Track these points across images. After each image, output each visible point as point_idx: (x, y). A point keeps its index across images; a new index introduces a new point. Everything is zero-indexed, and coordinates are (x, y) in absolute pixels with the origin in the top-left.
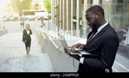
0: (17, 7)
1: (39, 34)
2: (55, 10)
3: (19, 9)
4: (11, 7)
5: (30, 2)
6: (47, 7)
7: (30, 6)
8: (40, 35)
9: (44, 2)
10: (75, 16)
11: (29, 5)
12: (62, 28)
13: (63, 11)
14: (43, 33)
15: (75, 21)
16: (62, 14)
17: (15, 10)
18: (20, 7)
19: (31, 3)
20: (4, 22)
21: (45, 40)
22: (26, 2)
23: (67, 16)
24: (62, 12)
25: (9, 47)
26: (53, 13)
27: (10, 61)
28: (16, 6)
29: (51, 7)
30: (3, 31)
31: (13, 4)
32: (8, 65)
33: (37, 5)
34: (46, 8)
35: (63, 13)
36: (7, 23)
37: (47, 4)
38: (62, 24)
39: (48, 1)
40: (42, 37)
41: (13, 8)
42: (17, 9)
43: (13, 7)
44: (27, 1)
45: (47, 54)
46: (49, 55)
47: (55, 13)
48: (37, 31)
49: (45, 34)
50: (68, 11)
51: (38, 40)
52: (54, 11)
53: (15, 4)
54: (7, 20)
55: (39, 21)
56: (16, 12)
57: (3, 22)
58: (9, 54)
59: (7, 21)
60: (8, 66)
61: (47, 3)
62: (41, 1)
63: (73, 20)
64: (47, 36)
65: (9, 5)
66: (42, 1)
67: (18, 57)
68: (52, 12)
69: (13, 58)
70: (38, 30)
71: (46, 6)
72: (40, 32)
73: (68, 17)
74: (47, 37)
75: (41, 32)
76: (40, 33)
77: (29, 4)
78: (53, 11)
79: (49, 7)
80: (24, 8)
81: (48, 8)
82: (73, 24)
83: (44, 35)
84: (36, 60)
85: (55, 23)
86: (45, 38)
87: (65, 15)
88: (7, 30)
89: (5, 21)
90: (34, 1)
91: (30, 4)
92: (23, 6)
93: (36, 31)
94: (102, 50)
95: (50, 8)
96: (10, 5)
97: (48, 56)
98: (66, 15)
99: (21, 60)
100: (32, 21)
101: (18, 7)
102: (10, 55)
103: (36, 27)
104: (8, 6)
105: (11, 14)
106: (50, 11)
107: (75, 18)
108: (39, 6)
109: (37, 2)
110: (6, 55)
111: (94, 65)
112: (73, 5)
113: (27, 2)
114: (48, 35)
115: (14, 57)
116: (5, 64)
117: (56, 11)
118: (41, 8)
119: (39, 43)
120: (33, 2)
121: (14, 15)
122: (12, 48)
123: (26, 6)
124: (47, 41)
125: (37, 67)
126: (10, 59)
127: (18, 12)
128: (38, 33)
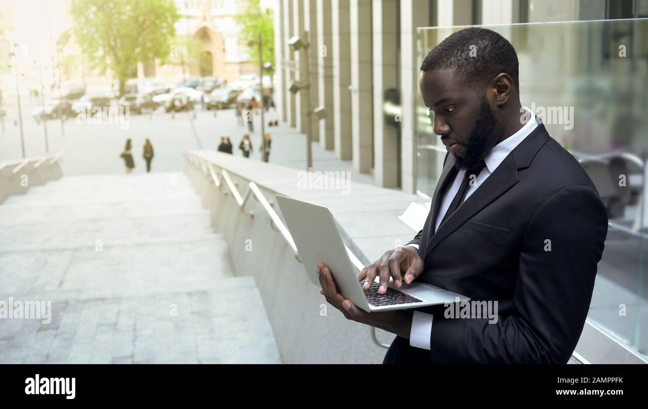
0: (104, 47)
1: (213, 182)
2: (292, 58)
3: (116, 55)
4: (73, 48)
5: (170, 20)
6: (251, 44)
7: (170, 41)
8: (217, 183)
9: (239, 18)
10: (393, 86)
11: (164, 35)
12: (330, 146)
13: (336, 63)
14: (229, 172)
15: (391, 109)
16: (329, 78)
17: (97, 61)
18: (119, 45)
19: (177, 25)
20: (42, 123)
21: (243, 208)
22: (148, 22)
23: (355, 85)
24: (329, 66)
25: (64, 250)
26: (284, 71)
27: (67, 319)
28: (101, 42)
29: (273, 42)
30: (36, 165)
31: (85, 32)
32: (55, 336)
33: (204, 34)
34: (248, 49)
35: (336, 72)
36: (54, 125)
37: (256, 27)
38: (330, 129)
39: (259, 15)
40: (226, 195)
41: (84, 51)
42: (103, 57)
43: (85, 46)
44: (153, 18)
45: (250, 281)
46: (258, 285)
47: (292, 74)
48: (204, 167)
49: (242, 181)
50: (360, 62)
51: (208, 211)
52: (292, 65)
53: (93, 29)
54: (56, 111)
55: (215, 116)
56: (103, 73)
57: (38, 123)
58: (61, 284)
59: (57, 118)
60: (56, 343)
61: (254, 23)
62: (222, 17)
63: (382, 107)
64: (251, 191)
65: (64, 39)
66: (228, 16)
67: (103, 299)
68: (278, 68)
69: (78, 301)
70: (206, 162)
71: (250, 38)
72: (219, 168)
73: (361, 90)
74: (249, 195)
75: (221, 168)
76: (219, 174)
77: (164, 31)
78: (283, 64)
79: (260, 45)
80: (138, 50)
81: (256, 47)
82: (385, 129)
83: (237, 186)
84: (192, 313)
85: (294, 125)
86: (240, 201)
87: (346, 82)
88: (56, 164)
89: (47, 117)
90: (189, 17)
91: (172, 32)
92: (137, 39)
93: (200, 164)
94: (522, 267)
95: (272, 50)
96: (72, 39)
97: (257, 291)
98: (350, 83)
99: (119, 314)
100: (179, 115)
101: (113, 49)
102: (66, 286)
103: (200, 147)
104: (58, 43)
105: (75, 82)
106: (267, 65)
107: (393, 96)
108: (214, 38)
109: (205, 19)
110: (47, 288)
111: (492, 353)
112: (384, 33)
113: (153, 23)
114: (252, 186)
115: (84, 296)
116: (41, 334)
117: (298, 65)
118: (224, 50)
119: (215, 226)
120: (182, 20)
121: (89, 89)
122: (76, 250)
123: (152, 40)
124: (252, 216)
125: (197, 346)
126: (64, 309)
127: (109, 72)
128: (209, 175)
